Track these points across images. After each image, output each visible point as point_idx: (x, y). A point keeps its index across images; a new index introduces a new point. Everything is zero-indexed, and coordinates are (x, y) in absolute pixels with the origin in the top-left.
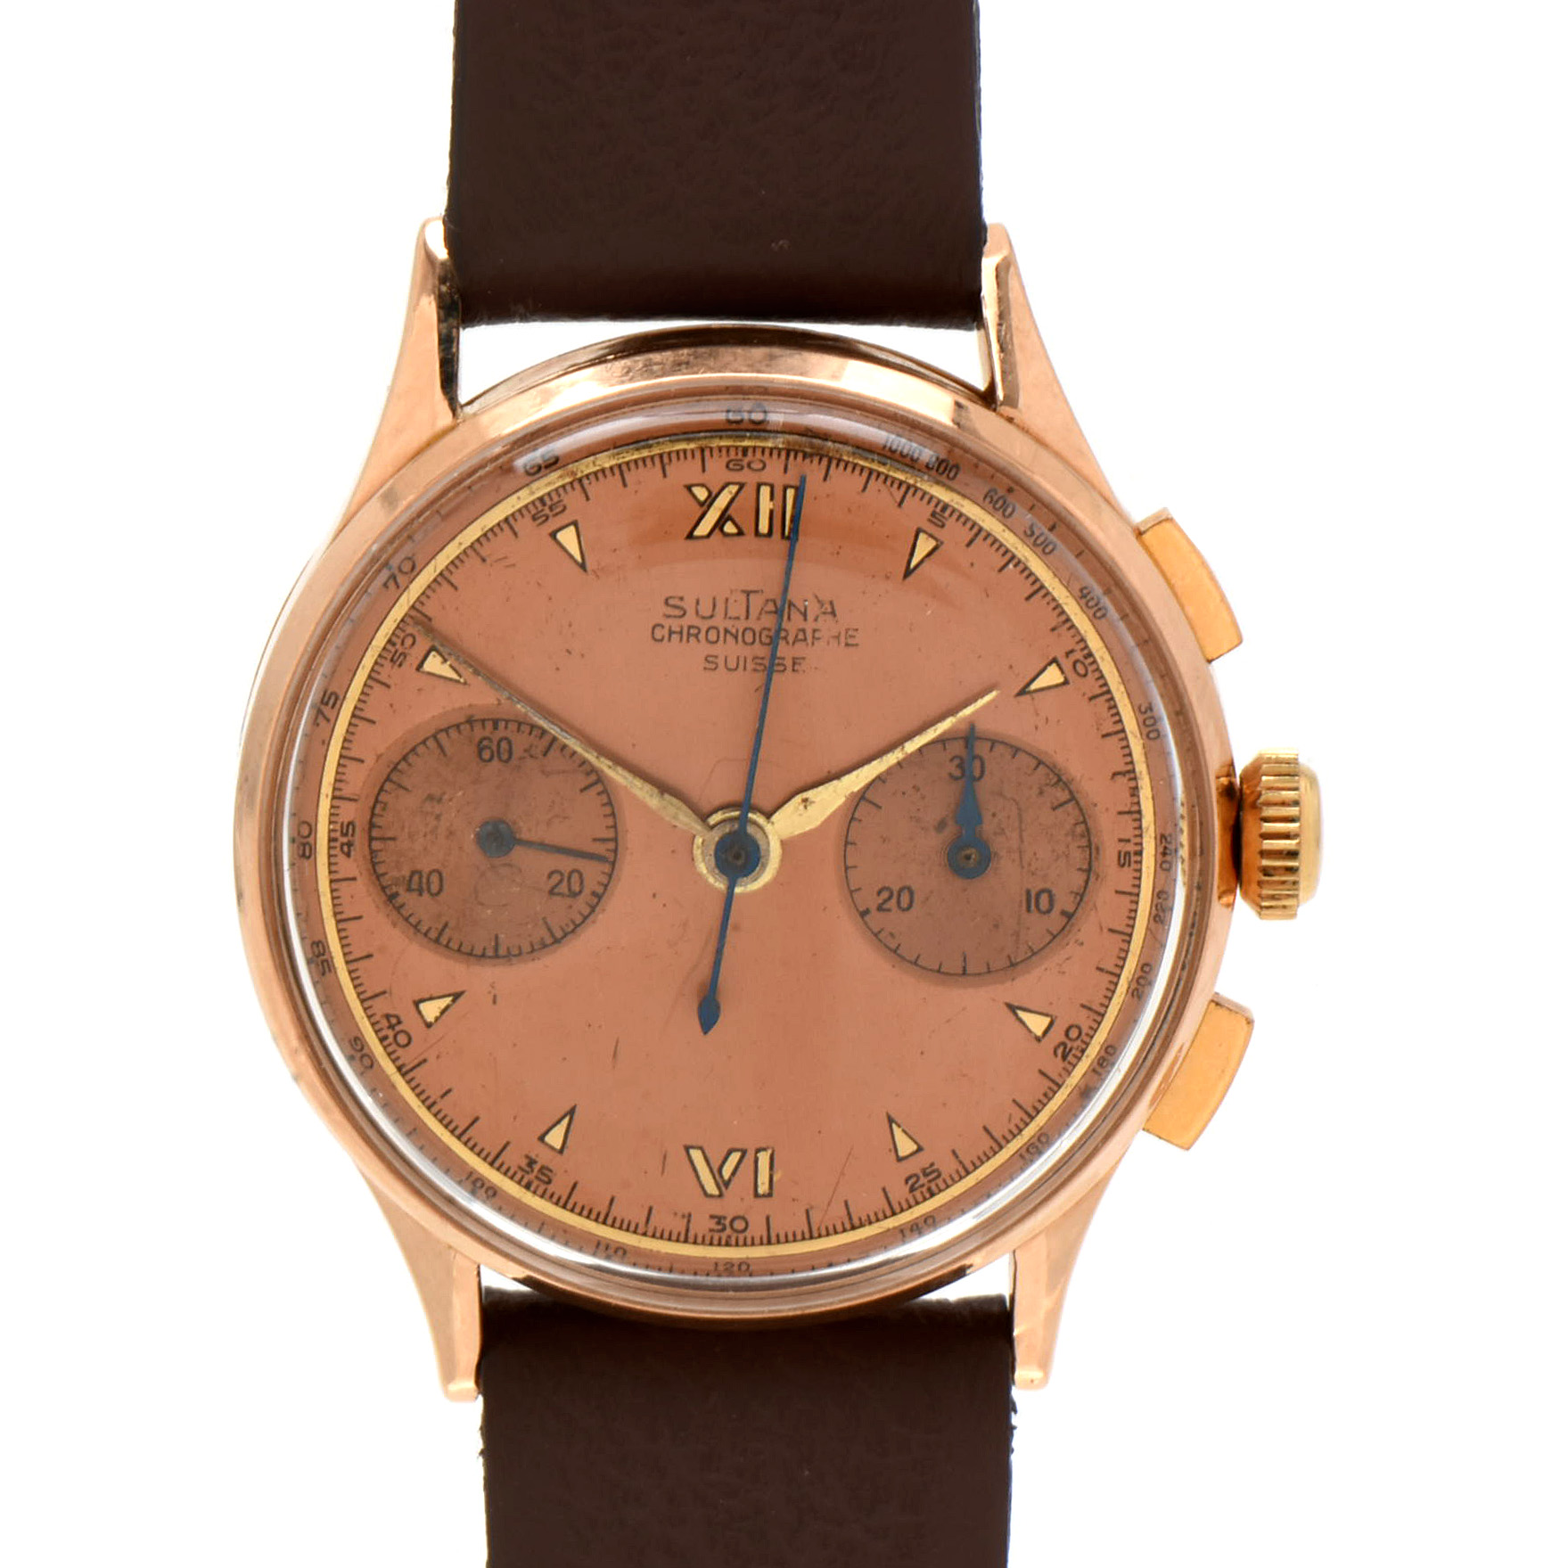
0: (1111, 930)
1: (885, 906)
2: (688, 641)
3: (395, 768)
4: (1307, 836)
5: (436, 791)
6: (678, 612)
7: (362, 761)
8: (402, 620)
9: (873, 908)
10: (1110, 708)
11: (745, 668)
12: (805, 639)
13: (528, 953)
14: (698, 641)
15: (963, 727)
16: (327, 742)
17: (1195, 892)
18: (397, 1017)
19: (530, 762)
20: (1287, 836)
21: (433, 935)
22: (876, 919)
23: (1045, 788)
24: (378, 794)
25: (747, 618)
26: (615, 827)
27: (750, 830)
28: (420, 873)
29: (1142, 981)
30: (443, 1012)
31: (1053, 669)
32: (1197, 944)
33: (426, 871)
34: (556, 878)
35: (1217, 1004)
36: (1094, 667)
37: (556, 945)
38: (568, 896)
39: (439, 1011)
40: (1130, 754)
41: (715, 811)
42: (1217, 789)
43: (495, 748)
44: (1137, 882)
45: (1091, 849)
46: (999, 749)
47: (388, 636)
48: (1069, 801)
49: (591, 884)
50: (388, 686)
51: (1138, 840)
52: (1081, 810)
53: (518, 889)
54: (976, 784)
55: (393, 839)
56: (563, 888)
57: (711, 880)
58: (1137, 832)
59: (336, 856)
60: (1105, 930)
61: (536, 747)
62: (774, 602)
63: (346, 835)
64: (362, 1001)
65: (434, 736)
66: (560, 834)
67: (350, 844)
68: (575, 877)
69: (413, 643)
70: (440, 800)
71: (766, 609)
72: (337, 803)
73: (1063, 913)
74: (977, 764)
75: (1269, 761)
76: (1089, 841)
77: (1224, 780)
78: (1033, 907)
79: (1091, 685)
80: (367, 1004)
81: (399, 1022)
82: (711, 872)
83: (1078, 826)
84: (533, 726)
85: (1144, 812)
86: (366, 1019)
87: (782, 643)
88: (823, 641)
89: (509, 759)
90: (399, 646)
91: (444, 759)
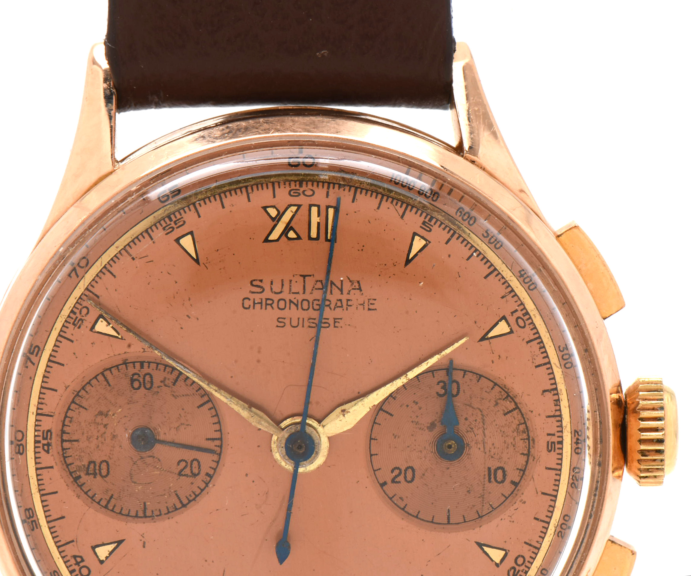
0: (543, 493)
1: (397, 480)
2: (266, 309)
3: (77, 395)
4: (669, 430)
5: (104, 409)
6: (259, 290)
7: (56, 391)
8: (80, 298)
9: (389, 481)
10: (540, 348)
11: (303, 326)
12: (342, 307)
13: (165, 514)
14: (272, 308)
15: (446, 362)
16: (33, 379)
17: (597, 467)
18: (81, 557)
19: (164, 388)
20: (656, 430)
21: (104, 503)
22: (391, 488)
23: (499, 401)
24: (67, 412)
25: (304, 293)
26: (220, 430)
27: (308, 430)
28: (94, 462)
29: (564, 526)
30: (111, 553)
31: (503, 324)
32: (599, 500)
33: (98, 462)
34: (183, 464)
35: (613, 542)
36: (530, 321)
37: (183, 509)
38: (190, 476)
39: (108, 553)
40: (554, 378)
41: (285, 419)
42: (611, 401)
43: (141, 380)
44: (560, 462)
45: (529, 440)
46: (469, 376)
47: (71, 308)
48: (514, 409)
49: (205, 468)
50: (72, 341)
51: (560, 434)
52: (522, 415)
53: (158, 472)
54: (454, 399)
55: (77, 441)
56: (187, 471)
57: (283, 464)
58: (559, 429)
59: (39, 452)
60: (540, 493)
61: (169, 379)
62: (321, 281)
63: (46, 439)
64: (58, 547)
65: (102, 373)
66: (184, 437)
67: (49, 445)
68: (195, 464)
69: (88, 313)
70: (106, 415)
71: (316, 287)
72: (39, 418)
73: (513, 483)
74: (455, 385)
75: (644, 382)
76: (528, 435)
77: (615, 396)
78: (492, 479)
79: (528, 333)
80: (61, 549)
81: (83, 560)
82: (283, 458)
83: (520, 426)
84: (166, 366)
85: (563, 416)
86: (61, 559)
87: (327, 309)
88: (354, 307)
89: (151, 387)
90: (78, 315)
91: (109, 388)
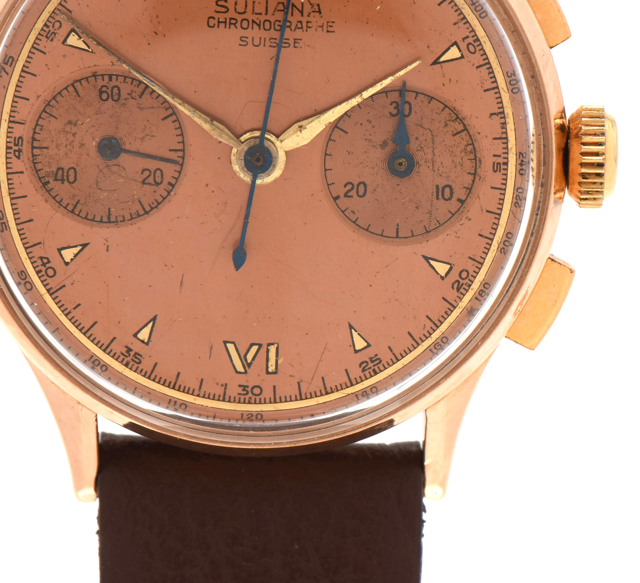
0: (488, 211)
1: (349, 194)
2: (230, 28)
3: (48, 104)
4: (609, 155)
5: (73, 118)
6: (224, 10)
7: (28, 99)
8: (53, 12)
9: (342, 195)
10: (490, 73)
11: (264, 46)
12: (302, 28)
13: (128, 220)
14: (236, 27)
15: (399, 84)
16: (6, 87)
17: (540, 188)
18: (47, 258)
19: (131, 101)
20: (597, 154)
21: (70, 208)
22: (343, 202)
23: (448, 123)
24: (38, 121)
25: (266, 14)
26: (183, 142)
27: (267, 144)
28: (62, 169)
29: (506, 243)
30: (76, 255)
31: (454, 49)
32: (541, 219)
33: (66, 168)
34: (147, 173)
35: (552, 260)
36: (480, 47)
37: (146, 215)
38: (153, 185)
39: (73, 255)
40: (501, 102)
41: (245, 133)
42: (555, 126)
43: (110, 92)
44: (504, 182)
45: (476, 160)
46: (421, 97)
47: (44, 22)
48: (463, 131)
49: (168, 178)
50: (45, 53)
51: (505, 156)
52: (470, 136)
53: (123, 180)
54: (406, 119)
55: (46, 148)
56: (151, 180)
57: (242, 175)
58: (505, 151)
59: (11, 158)
60: (484, 211)
61: (135, 92)
62: (283, 3)
63: (17, 145)
64: (26, 248)
65: (73, 85)
66: (148, 147)
67: (20, 151)
68: (158, 173)
69: (60, 27)
70: (75, 125)
71: (278, 8)
72: (11, 125)
73: (459, 200)
74: (407, 107)
75: (586, 109)
76: (475, 156)
77: (559, 121)
78: (440, 197)
79: (477, 59)
80: (29, 250)
81: (49, 262)
82: (242, 169)
83: (468, 147)
84: (133, 79)
85: (509, 139)
86: (28, 260)
87: (288, 30)
88: (313, 29)
89: (118, 99)
90: (51, 28)
91: (79, 99)
